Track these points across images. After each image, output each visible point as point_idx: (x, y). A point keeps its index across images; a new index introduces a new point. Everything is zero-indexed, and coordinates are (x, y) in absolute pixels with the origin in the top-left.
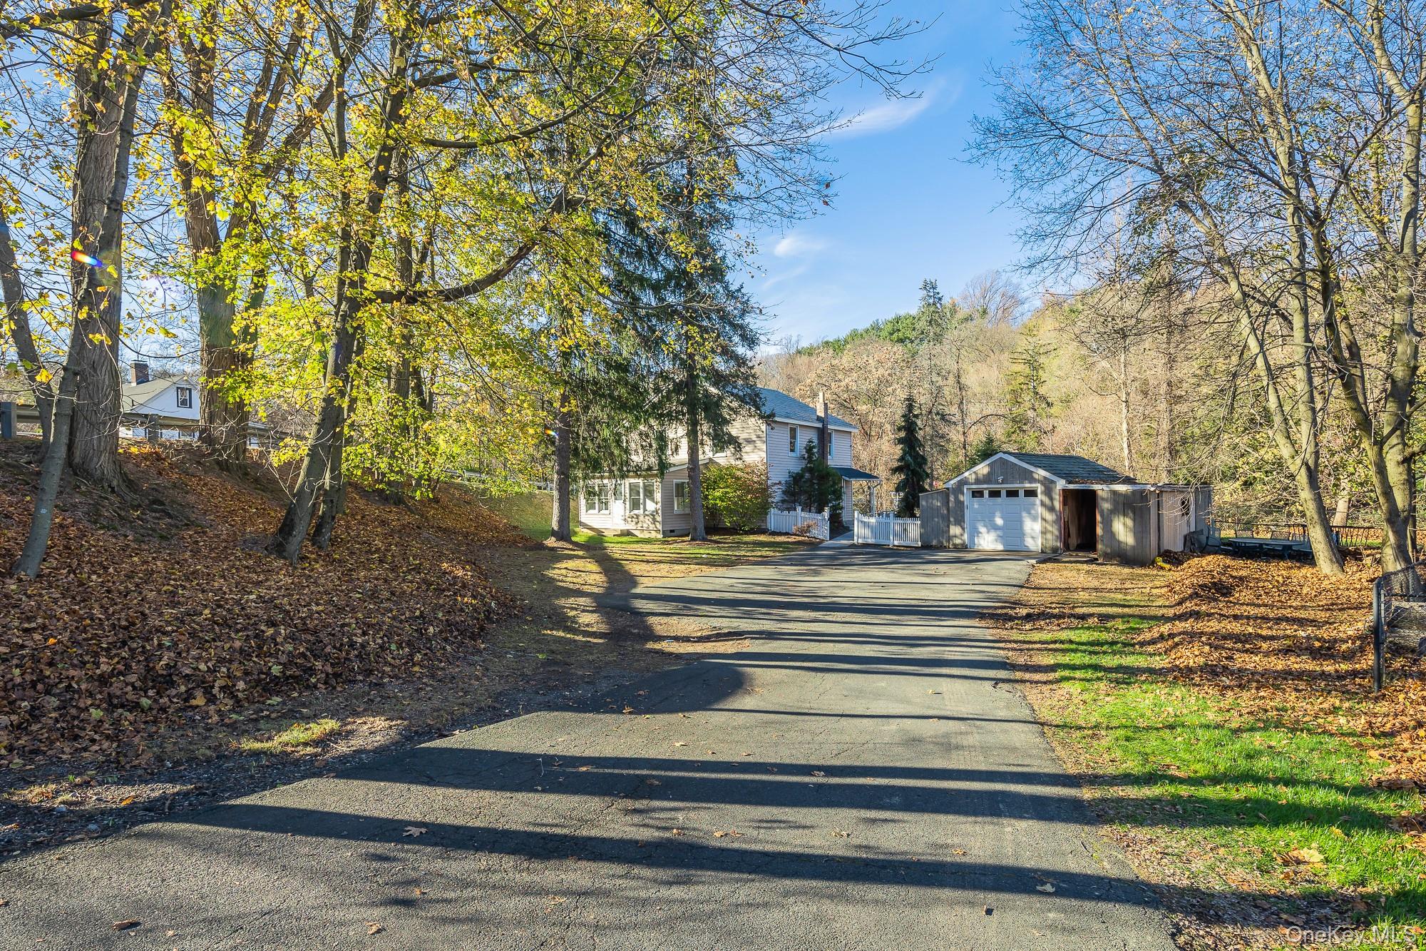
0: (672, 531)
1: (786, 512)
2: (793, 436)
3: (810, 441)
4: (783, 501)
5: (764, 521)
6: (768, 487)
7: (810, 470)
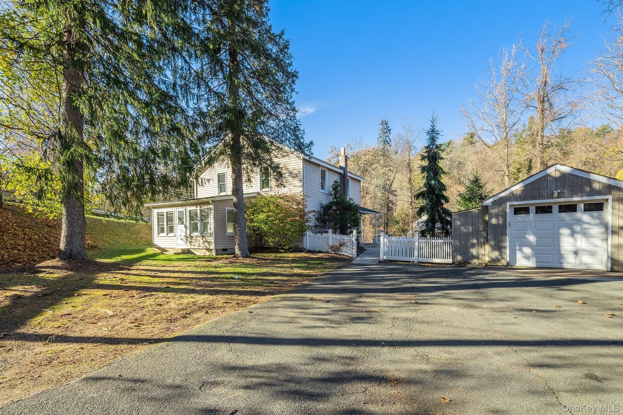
0: (225, 250)
1: (319, 235)
2: (323, 177)
3: (336, 182)
4: (316, 226)
5: (301, 241)
6: (305, 214)
7: (336, 204)
